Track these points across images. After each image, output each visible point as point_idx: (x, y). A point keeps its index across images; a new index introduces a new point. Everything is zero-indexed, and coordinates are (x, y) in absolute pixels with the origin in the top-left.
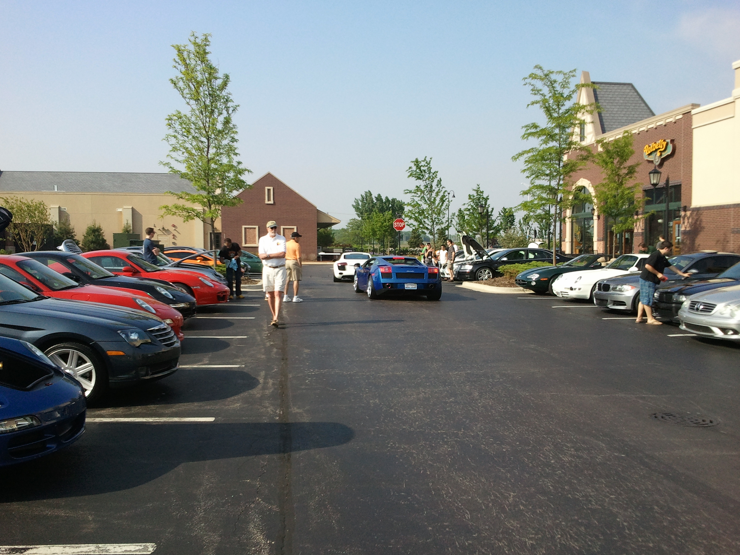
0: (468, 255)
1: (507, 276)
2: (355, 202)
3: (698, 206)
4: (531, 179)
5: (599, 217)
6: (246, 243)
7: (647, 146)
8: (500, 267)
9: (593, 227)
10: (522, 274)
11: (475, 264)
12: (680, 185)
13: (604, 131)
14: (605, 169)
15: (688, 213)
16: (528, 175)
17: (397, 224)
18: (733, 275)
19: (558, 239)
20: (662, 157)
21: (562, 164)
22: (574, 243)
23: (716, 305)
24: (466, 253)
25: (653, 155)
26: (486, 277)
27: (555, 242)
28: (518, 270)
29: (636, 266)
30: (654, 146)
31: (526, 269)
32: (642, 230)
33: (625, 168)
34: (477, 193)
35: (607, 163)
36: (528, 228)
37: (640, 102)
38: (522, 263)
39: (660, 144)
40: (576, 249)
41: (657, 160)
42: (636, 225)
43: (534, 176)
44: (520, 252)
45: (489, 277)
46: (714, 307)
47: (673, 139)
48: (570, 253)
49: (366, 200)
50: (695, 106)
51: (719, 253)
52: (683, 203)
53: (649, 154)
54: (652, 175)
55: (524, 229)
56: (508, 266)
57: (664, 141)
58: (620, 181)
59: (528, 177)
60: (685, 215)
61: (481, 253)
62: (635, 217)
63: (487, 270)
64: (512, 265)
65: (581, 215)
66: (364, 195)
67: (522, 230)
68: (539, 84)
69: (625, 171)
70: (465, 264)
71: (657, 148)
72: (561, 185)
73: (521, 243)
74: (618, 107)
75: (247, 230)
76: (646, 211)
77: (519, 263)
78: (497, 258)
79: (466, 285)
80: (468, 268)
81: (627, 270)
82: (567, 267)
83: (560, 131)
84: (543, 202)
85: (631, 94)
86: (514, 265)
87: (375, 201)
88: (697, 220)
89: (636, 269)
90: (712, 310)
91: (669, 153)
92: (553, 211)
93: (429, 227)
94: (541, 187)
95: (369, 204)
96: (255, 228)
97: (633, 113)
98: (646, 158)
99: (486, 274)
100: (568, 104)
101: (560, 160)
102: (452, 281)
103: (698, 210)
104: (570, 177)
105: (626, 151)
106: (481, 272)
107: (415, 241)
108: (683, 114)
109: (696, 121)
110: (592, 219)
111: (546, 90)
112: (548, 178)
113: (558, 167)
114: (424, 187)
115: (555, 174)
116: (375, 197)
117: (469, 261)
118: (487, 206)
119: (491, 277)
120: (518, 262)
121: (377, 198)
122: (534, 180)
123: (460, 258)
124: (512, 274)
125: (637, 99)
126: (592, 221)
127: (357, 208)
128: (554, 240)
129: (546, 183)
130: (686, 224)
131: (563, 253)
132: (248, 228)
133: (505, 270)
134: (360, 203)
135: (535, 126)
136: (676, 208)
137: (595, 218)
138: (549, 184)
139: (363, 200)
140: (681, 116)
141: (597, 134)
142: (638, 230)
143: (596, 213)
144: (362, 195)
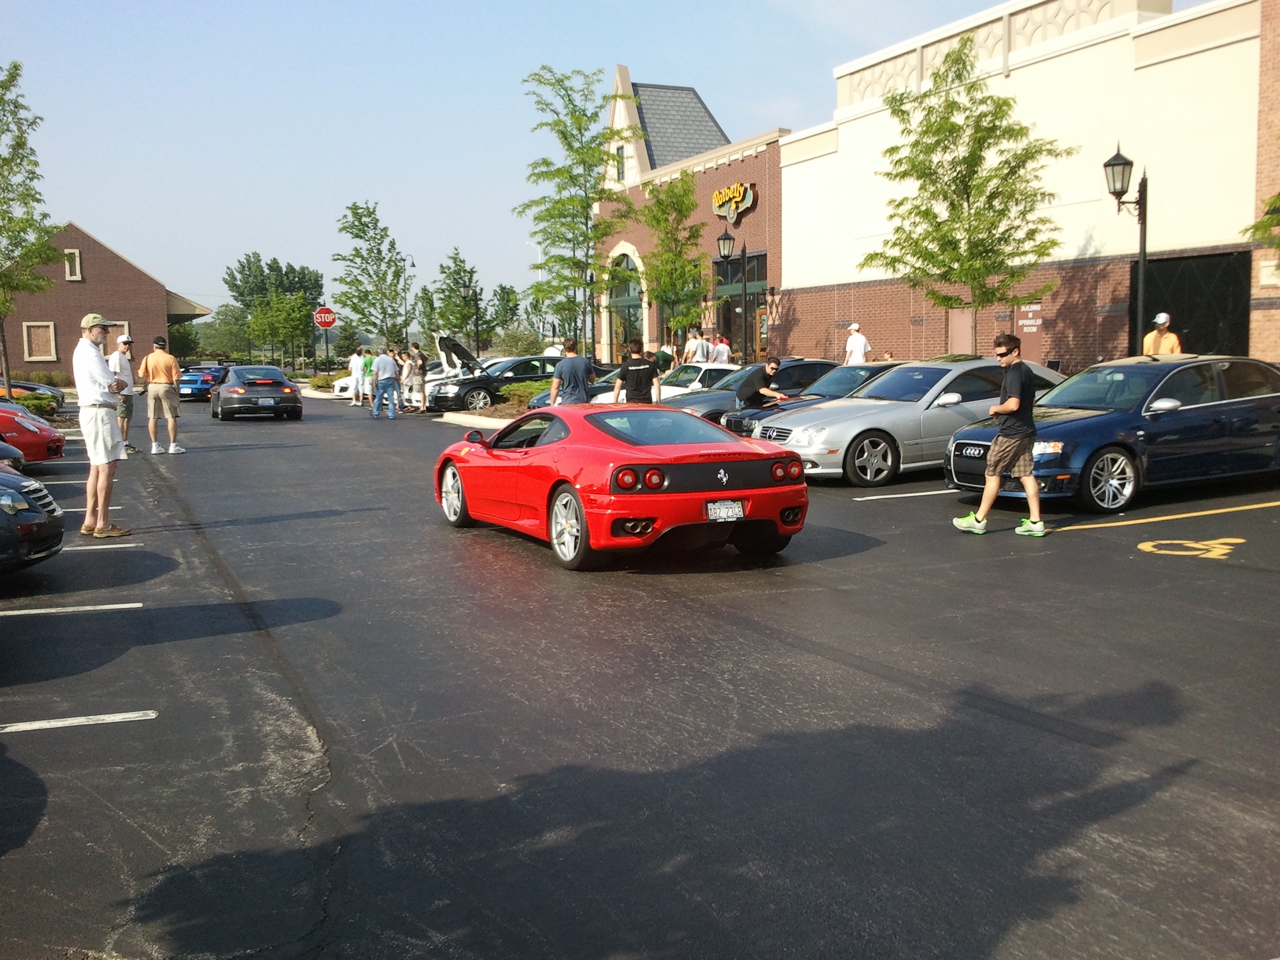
0: (450, 369)
1: (515, 401)
2: (227, 273)
3: (790, 288)
4: (543, 246)
5: (650, 305)
6: (30, 355)
7: (717, 192)
8: (504, 387)
9: (642, 320)
10: (538, 397)
11: (461, 384)
12: (766, 255)
13: (653, 166)
14: (656, 230)
15: (777, 298)
16: (541, 240)
17: (321, 317)
18: (823, 390)
19: (589, 339)
20: (739, 211)
21: (590, 224)
22: (614, 347)
23: (791, 431)
24: (445, 366)
25: (726, 207)
26: (481, 404)
27: (586, 343)
28: (530, 391)
29: (699, 381)
30: (728, 193)
31: (543, 390)
32: (713, 324)
33: (685, 229)
34: (455, 262)
35: (658, 222)
36: (540, 320)
37: (707, 119)
38: (536, 381)
39: (735, 190)
40: (617, 355)
41: (731, 216)
42: (705, 317)
43: (548, 242)
44: (533, 363)
45: (486, 404)
46: (790, 434)
47: (754, 182)
48: (609, 362)
49: (250, 269)
50: (783, 131)
51: (806, 360)
52: (769, 284)
53: (720, 206)
54: (721, 242)
55: (535, 322)
56: (515, 385)
57: (742, 185)
58: (679, 249)
59: (539, 243)
60: (773, 301)
61: (471, 365)
62: (703, 304)
63: (482, 394)
64: (522, 384)
65: (623, 300)
66: (245, 261)
67: (532, 324)
68: (548, 93)
69: (686, 234)
70: (446, 384)
71: (731, 197)
72: (591, 257)
73: (532, 347)
74: (674, 126)
75: (32, 329)
76: (718, 295)
77: (533, 381)
78: (498, 374)
79: (450, 417)
80: (452, 391)
81: (687, 387)
82: (605, 384)
83: (585, 170)
84: (566, 283)
85: (692, 105)
86: (524, 384)
87: (267, 271)
88: (789, 309)
89: (700, 385)
90: (788, 437)
91: (749, 205)
92: (580, 297)
93: (378, 322)
94: (562, 259)
95: (256, 277)
96: (48, 327)
97: (697, 136)
98: (717, 212)
99: (480, 399)
100: (595, 129)
101: (587, 218)
102: (423, 412)
103: (789, 292)
104: (603, 243)
105: (686, 202)
106: (473, 397)
107: (346, 344)
108: (767, 144)
109: (787, 156)
110: (640, 306)
111: (559, 104)
112: (571, 245)
113: (584, 228)
114: (367, 252)
115: (581, 239)
116: (267, 264)
117: (452, 379)
118: (472, 285)
119: (490, 402)
120: (531, 379)
121: (270, 267)
122: (549, 247)
123: (434, 374)
124: (522, 398)
125: (702, 114)
126: (640, 309)
127: (231, 284)
128: (583, 340)
129: (568, 253)
130: (774, 315)
131: (597, 362)
132: (33, 327)
133: (511, 393)
134: (238, 276)
135: (546, 163)
136: (760, 290)
137: (645, 305)
138: (572, 255)
139: (244, 270)
140: (764, 148)
141: (643, 170)
142: (707, 324)
143: (645, 299)
144: (239, 261)
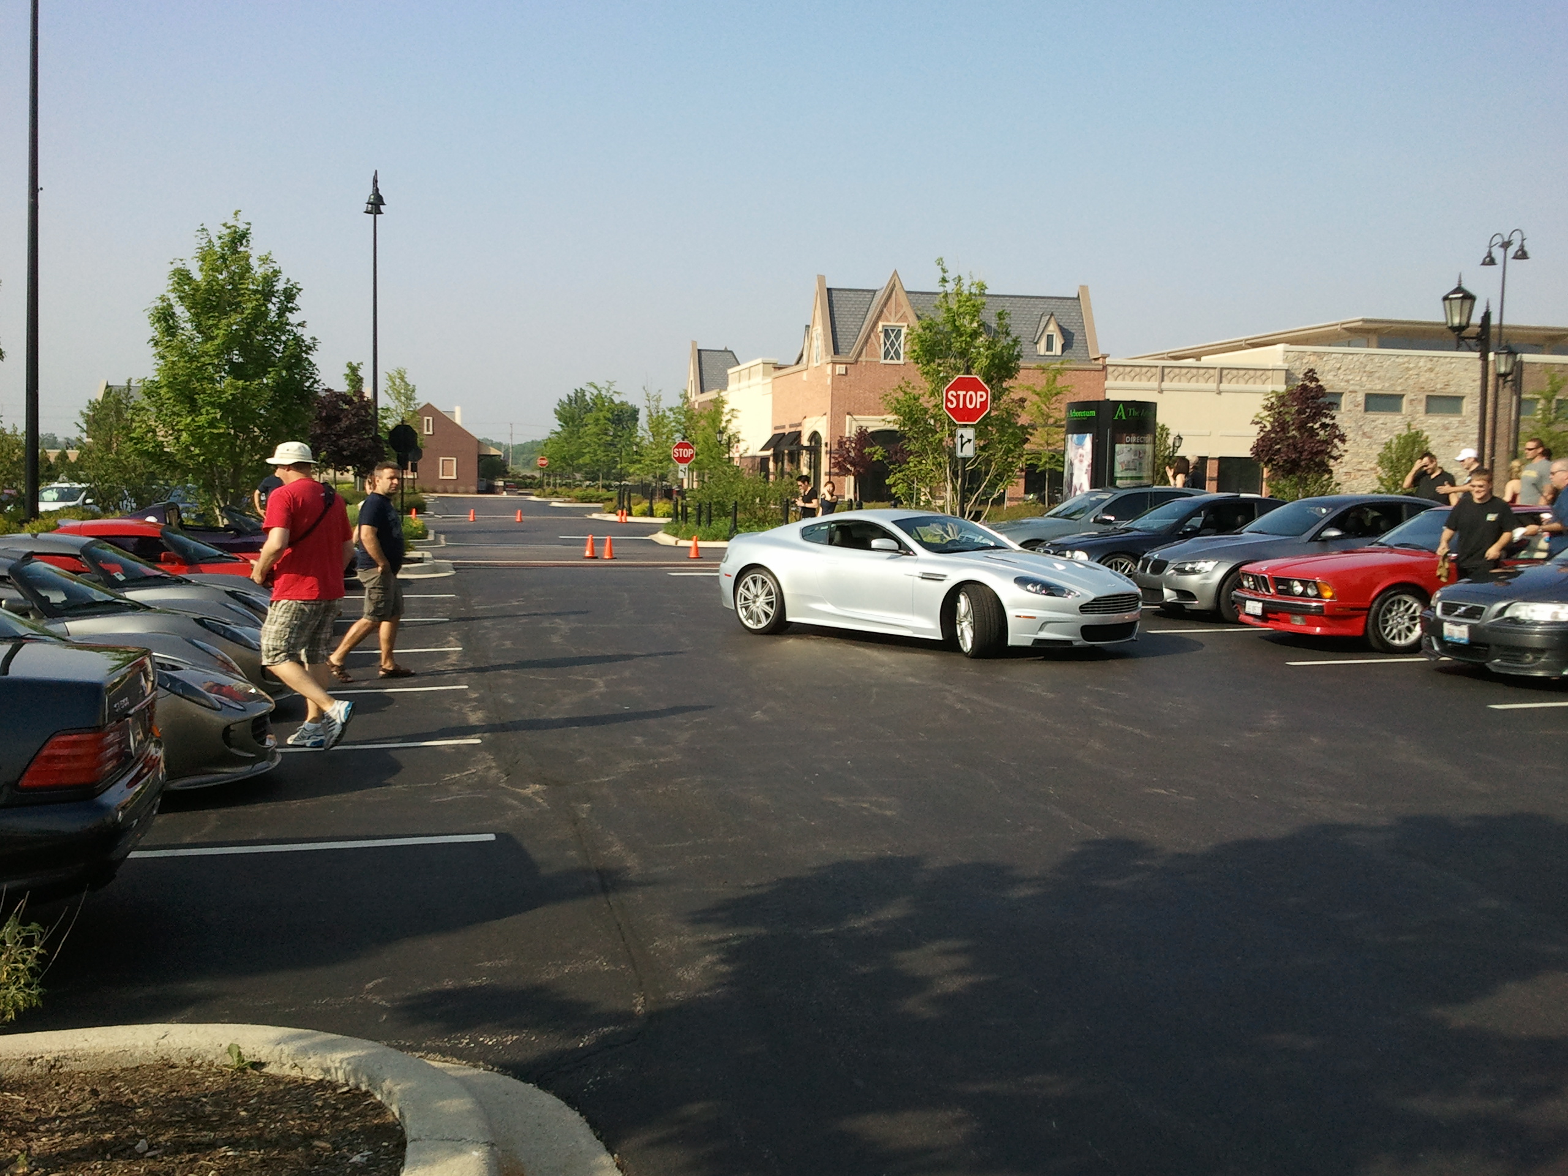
13: (702, 391)
49: (576, 403)
144: (568, 396)
